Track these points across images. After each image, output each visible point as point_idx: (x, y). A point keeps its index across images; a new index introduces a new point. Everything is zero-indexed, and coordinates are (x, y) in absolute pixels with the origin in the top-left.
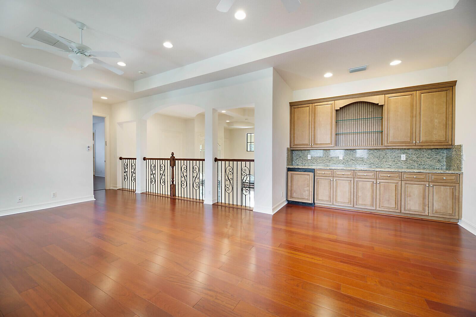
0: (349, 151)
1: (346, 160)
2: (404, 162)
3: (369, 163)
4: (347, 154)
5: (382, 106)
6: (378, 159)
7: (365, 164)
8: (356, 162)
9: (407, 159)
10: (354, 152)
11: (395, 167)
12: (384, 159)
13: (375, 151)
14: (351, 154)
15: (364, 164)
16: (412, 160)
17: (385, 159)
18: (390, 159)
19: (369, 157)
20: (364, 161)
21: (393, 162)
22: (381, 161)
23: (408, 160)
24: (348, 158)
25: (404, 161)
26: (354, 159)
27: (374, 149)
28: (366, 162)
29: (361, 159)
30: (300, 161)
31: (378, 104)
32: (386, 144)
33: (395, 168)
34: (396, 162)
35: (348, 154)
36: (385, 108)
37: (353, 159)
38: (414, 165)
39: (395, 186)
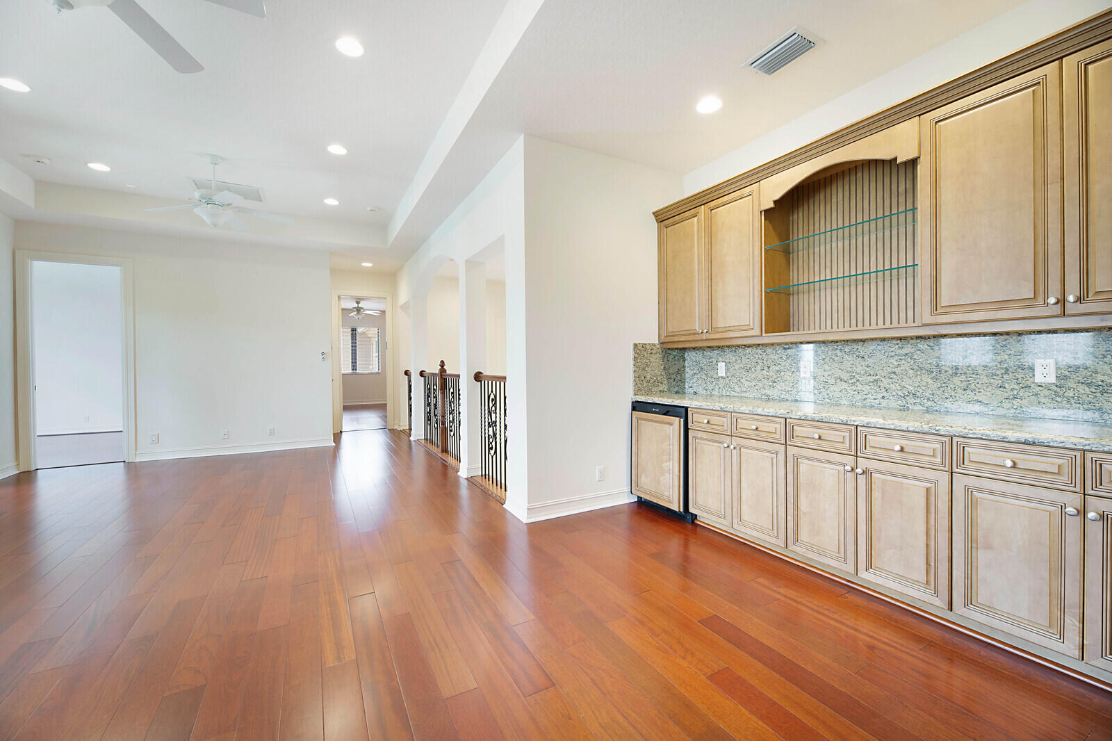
0: (831, 348)
1: (822, 379)
2: (1047, 393)
3: (900, 394)
4: (824, 359)
5: (913, 163)
6: (935, 379)
7: (883, 397)
8: (854, 388)
9: (1066, 378)
10: (847, 350)
11: (1003, 412)
12: (956, 380)
13: (922, 345)
14: (836, 359)
15: (880, 396)
16: (1088, 385)
17: (963, 378)
18: (985, 380)
19: (897, 370)
20: (882, 385)
21: (998, 392)
22: (944, 386)
23: (1071, 384)
24: (826, 374)
25: (1048, 387)
26: (845, 376)
27: (917, 338)
28: (888, 386)
29: (871, 379)
30: (700, 382)
31: (896, 159)
32: (928, 319)
33: (1004, 416)
34: (1012, 390)
35: (827, 360)
36: (922, 170)
37: (842, 377)
38: (1100, 409)
39: (924, 493)
